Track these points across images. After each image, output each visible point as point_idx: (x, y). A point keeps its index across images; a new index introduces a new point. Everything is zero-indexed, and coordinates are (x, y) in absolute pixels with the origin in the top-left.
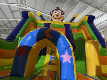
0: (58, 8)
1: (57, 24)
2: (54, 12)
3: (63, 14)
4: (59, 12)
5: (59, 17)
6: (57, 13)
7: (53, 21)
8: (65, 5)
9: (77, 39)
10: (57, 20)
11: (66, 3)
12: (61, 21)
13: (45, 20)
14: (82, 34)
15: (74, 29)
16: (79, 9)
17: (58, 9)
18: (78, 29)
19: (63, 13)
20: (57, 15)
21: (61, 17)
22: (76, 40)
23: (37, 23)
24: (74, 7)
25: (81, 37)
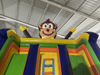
0: (49, 20)
1: (48, 41)
2: (44, 26)
3: (56, 29)
4: (50, 26)
5: (50, 32)
6: (48, 27)
7: (42, 38)
8: (57, 16)
9: (77, 65)
10: (48, 37)
11: (59, 13)
12: (53, 38)
13: (31, 37)
14: (83, 58)
15: (72, 48)
16: (76, 21)
17: (48, 22)
18: (77, 48)
19: (55, 27)
20: (48, 30)
21: (53, 32)
22: (76, 69)
23: (20, 42)
24: (70, 19)
25: (82, 62)
